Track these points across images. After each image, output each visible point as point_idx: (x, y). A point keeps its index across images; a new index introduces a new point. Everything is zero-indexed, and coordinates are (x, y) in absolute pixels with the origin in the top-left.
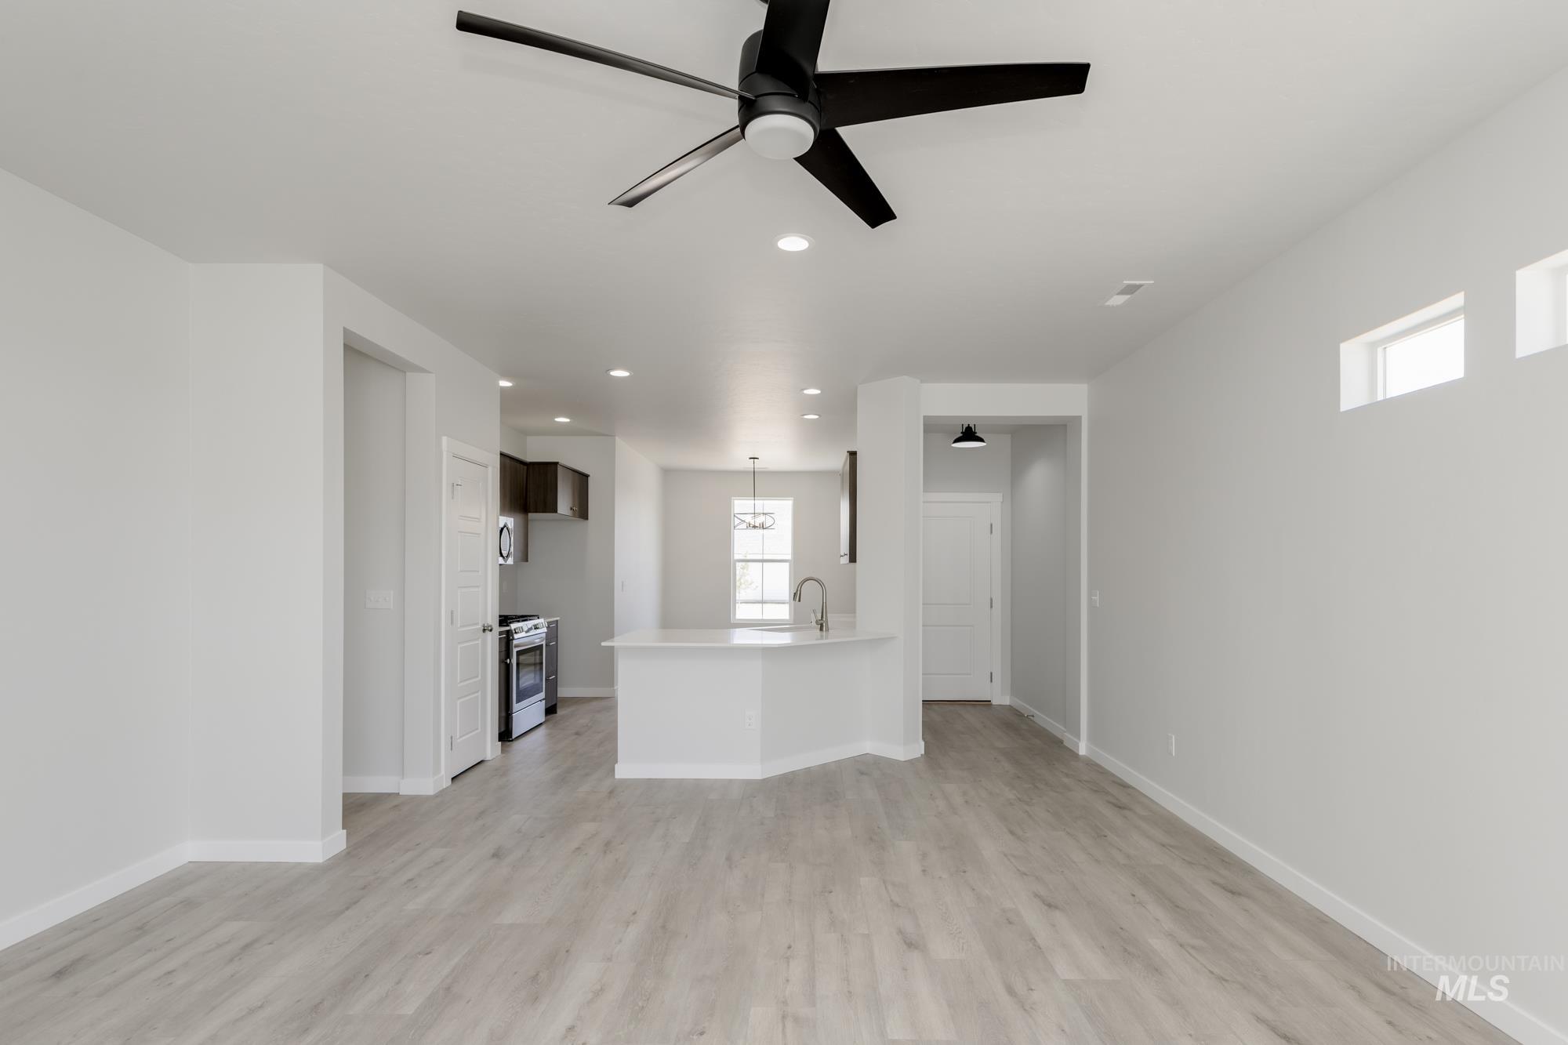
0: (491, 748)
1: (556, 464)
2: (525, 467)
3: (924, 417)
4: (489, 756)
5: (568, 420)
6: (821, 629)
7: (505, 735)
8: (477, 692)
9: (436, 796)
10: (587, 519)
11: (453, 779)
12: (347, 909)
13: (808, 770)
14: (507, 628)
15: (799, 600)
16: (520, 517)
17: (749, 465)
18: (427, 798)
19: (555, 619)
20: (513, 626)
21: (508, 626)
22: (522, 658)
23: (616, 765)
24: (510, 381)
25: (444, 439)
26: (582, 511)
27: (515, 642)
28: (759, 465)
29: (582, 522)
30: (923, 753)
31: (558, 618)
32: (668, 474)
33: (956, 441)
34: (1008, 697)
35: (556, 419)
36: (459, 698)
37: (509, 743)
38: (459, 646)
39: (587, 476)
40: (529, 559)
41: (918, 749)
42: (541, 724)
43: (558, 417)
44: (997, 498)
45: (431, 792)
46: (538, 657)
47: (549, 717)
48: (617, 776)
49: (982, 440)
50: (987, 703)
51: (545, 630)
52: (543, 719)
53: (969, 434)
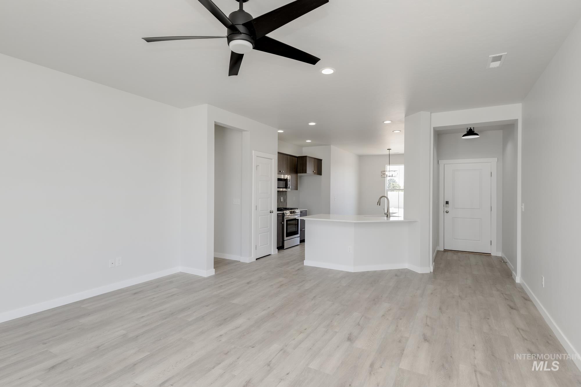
0: (274, 251)
1: (306, 156)
2: (297, 158)
3: (434, 128)
4: (272, 253)
5: (311, 141)
6: (387, 217)
7: (281, 247)
8: (268, 232)
9: (249, 263)
10: (321, 175)
11: (256, 259)
12: (201, 290)
13: (375, 272)
14: (283, 212)
15: (380, 205)
16: (294, 176)
17: (387, 152)
18: (246, 264)
19: (306, 210)
20: (285, 212)
21: (283, 211)
22: (289, 222)
23: (304, 261)
24: (283, 131)
25: (253, 151)
26: (319, 171)
27: (285, 217)
28: (391, 152)
29: (319, 176)
30: (432, 271)
31: (307, 210)
32: (361, 157)
33: (464, 136)
34: (501, 253)
35: (307, 141)
36: (260, 234)
37: (283, 250)
38: (260, 217)
39: (321, 160)
40: (298, 189)
41: (429, 269)
42: (298, 245)
43: (307, 140)
44: (494, 161)
45: (248, 262)
46: (297, 222)
47: (301, 243)
48: (304, 265)
49: (477, 135)
50: (489, 255)
51: (300, 213)
52: (299, 243)
53: (471, 132)
